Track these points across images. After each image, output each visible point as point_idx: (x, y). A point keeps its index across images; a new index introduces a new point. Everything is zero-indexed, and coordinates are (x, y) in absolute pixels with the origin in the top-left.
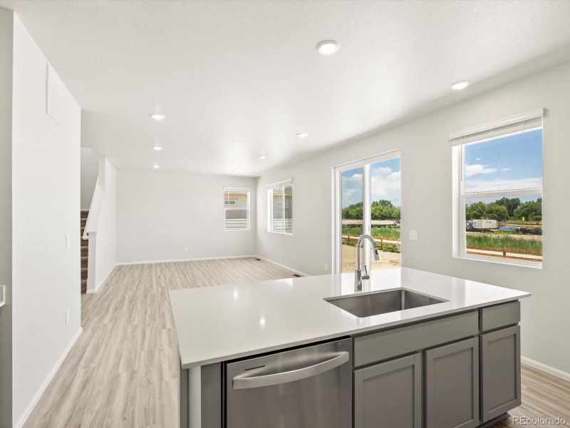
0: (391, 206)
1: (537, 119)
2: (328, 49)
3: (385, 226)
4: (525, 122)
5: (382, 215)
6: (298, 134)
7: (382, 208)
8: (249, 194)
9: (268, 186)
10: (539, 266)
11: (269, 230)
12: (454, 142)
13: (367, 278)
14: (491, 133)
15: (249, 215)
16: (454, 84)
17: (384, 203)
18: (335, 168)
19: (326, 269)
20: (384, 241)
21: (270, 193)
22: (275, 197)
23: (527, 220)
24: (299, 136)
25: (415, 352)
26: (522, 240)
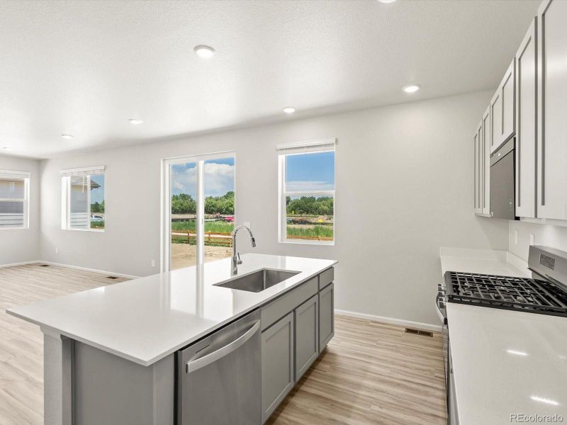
0: (191, 200)
1: (332, 144)
2: (203, 53)
3: (187, 220)
4: (326, 145)
5: (183, 210)
6: (131, 120)
7: (182, 201)
8: (27, 181)
9: (62, 172)
10: (332, 243)
11: (64, 227)
12: (281, 152)
13: (241, 263)
14: (305, 150)
15: (27, 209)
16: (287, 108)
17: (184, 197)
18: (164, 160)
19: (153, 265)
20: (190, 235)
21: (66, 182)
22: (74, 186)
23: (295, 213)
24: (132, 122)
25: (290, 313)
26: (294, 229)
